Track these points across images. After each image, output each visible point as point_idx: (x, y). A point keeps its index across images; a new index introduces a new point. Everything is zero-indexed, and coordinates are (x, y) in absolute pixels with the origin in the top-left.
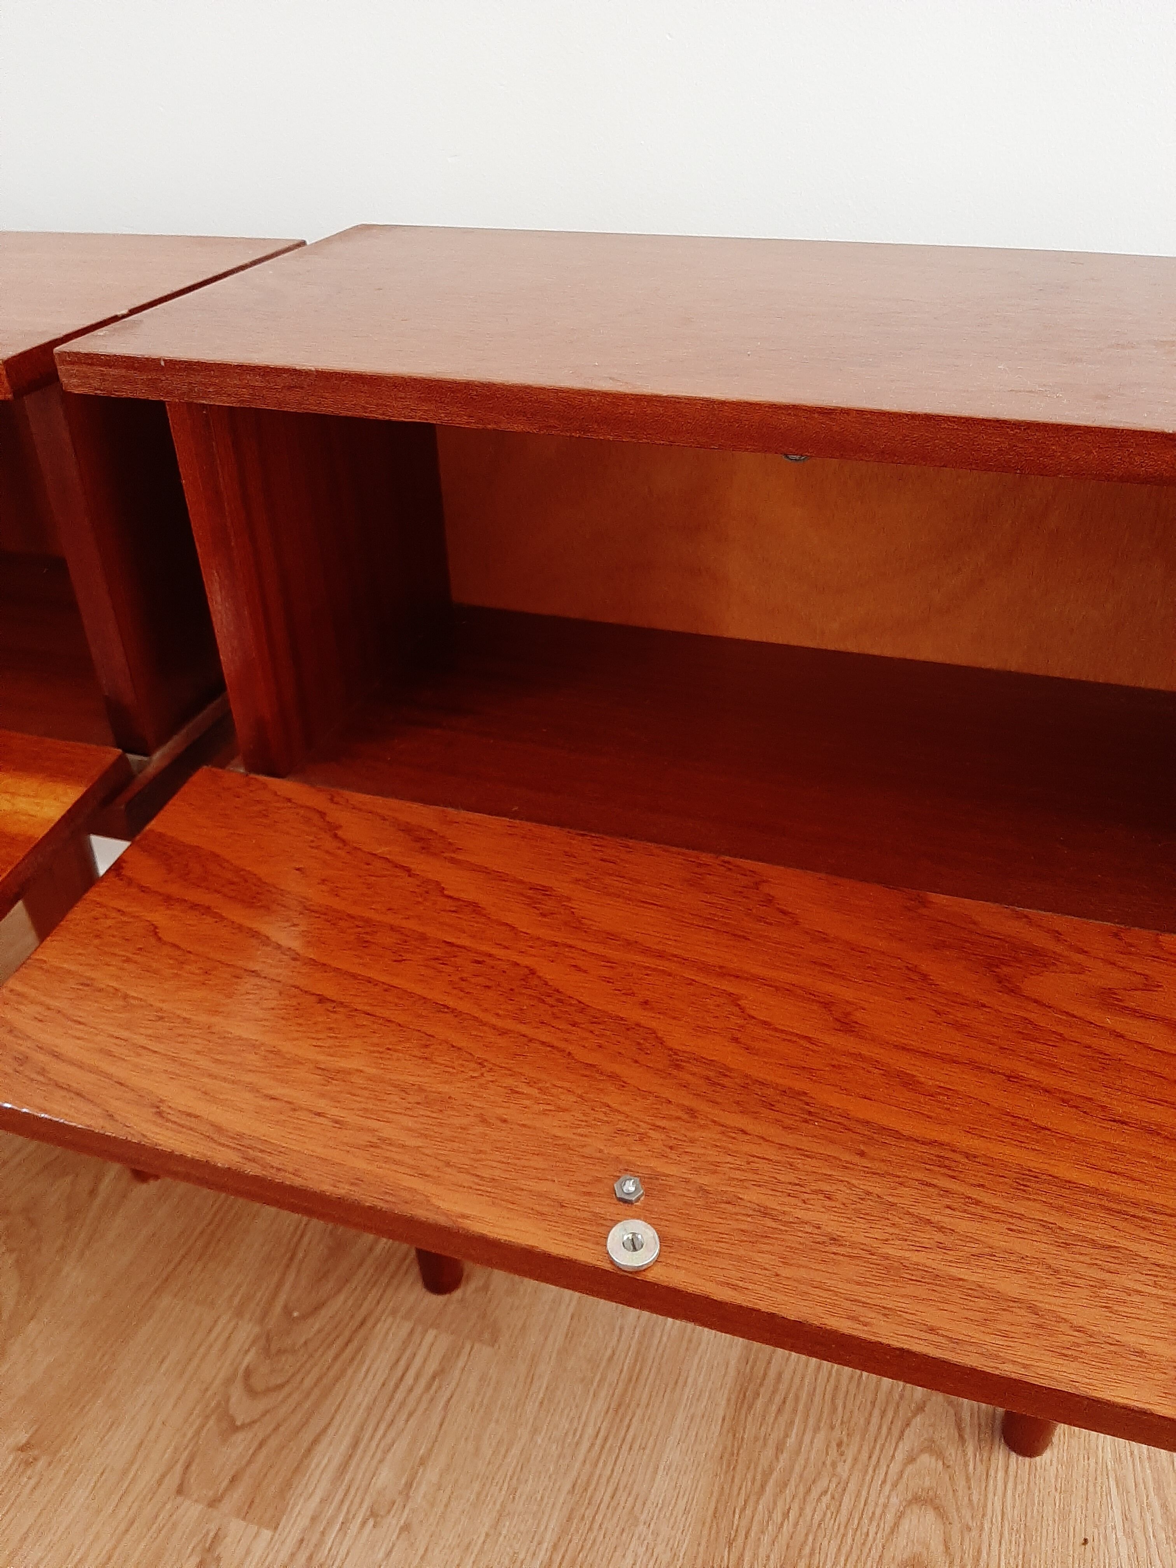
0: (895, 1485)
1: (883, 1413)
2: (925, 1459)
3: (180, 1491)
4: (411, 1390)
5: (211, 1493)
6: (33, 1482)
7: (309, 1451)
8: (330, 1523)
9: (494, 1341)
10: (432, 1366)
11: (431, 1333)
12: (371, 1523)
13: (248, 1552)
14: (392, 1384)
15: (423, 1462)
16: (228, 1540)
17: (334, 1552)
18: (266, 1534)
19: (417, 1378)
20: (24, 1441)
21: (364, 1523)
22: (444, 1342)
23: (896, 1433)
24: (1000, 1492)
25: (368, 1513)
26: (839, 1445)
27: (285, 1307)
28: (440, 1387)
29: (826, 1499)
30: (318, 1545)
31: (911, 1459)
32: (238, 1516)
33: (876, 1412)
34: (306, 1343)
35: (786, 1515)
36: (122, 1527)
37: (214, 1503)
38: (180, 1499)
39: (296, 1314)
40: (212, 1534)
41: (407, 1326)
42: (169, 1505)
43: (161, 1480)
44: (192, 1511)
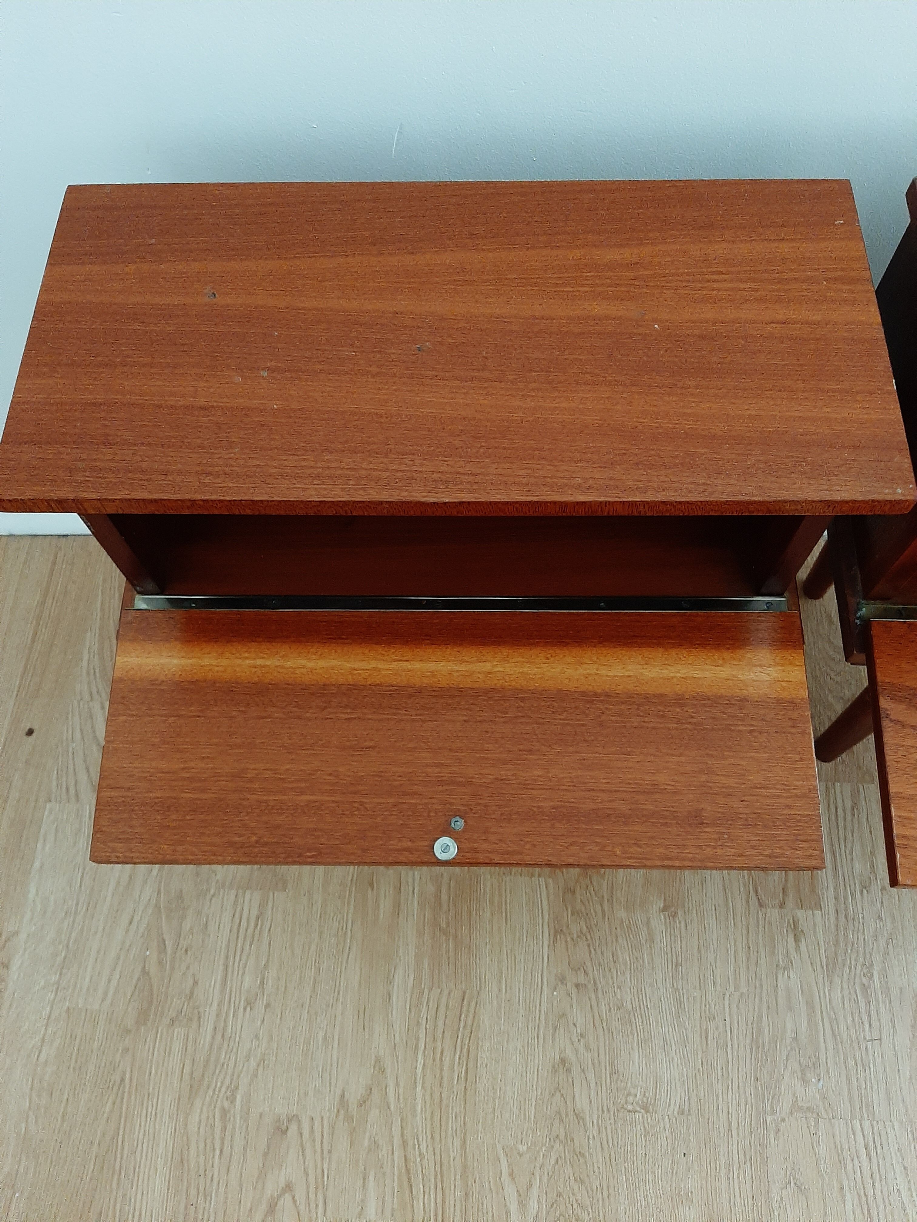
3: (761, 905)
4: (845, 819)
5: (777, 901)
8: (846, 898)
10: (849, 804)
11: (838, 784)
12: (865, 891)
13: (815, 925)
14: (833, 818)
16: (801, 921)
17: (855, 910)
18: (818, 911)
19: (844, 810)
20: (662, 906)
21: (862, 892)
22: (847, 788)
25: (861, 888)
30: (846, 909)
32: (798, 908)
36: (744, 932)
37: (782, 905)
38: (763, 909)
40: (791, 921)
42: (760, 914)
43: (748, 902)
44: (774, 913)
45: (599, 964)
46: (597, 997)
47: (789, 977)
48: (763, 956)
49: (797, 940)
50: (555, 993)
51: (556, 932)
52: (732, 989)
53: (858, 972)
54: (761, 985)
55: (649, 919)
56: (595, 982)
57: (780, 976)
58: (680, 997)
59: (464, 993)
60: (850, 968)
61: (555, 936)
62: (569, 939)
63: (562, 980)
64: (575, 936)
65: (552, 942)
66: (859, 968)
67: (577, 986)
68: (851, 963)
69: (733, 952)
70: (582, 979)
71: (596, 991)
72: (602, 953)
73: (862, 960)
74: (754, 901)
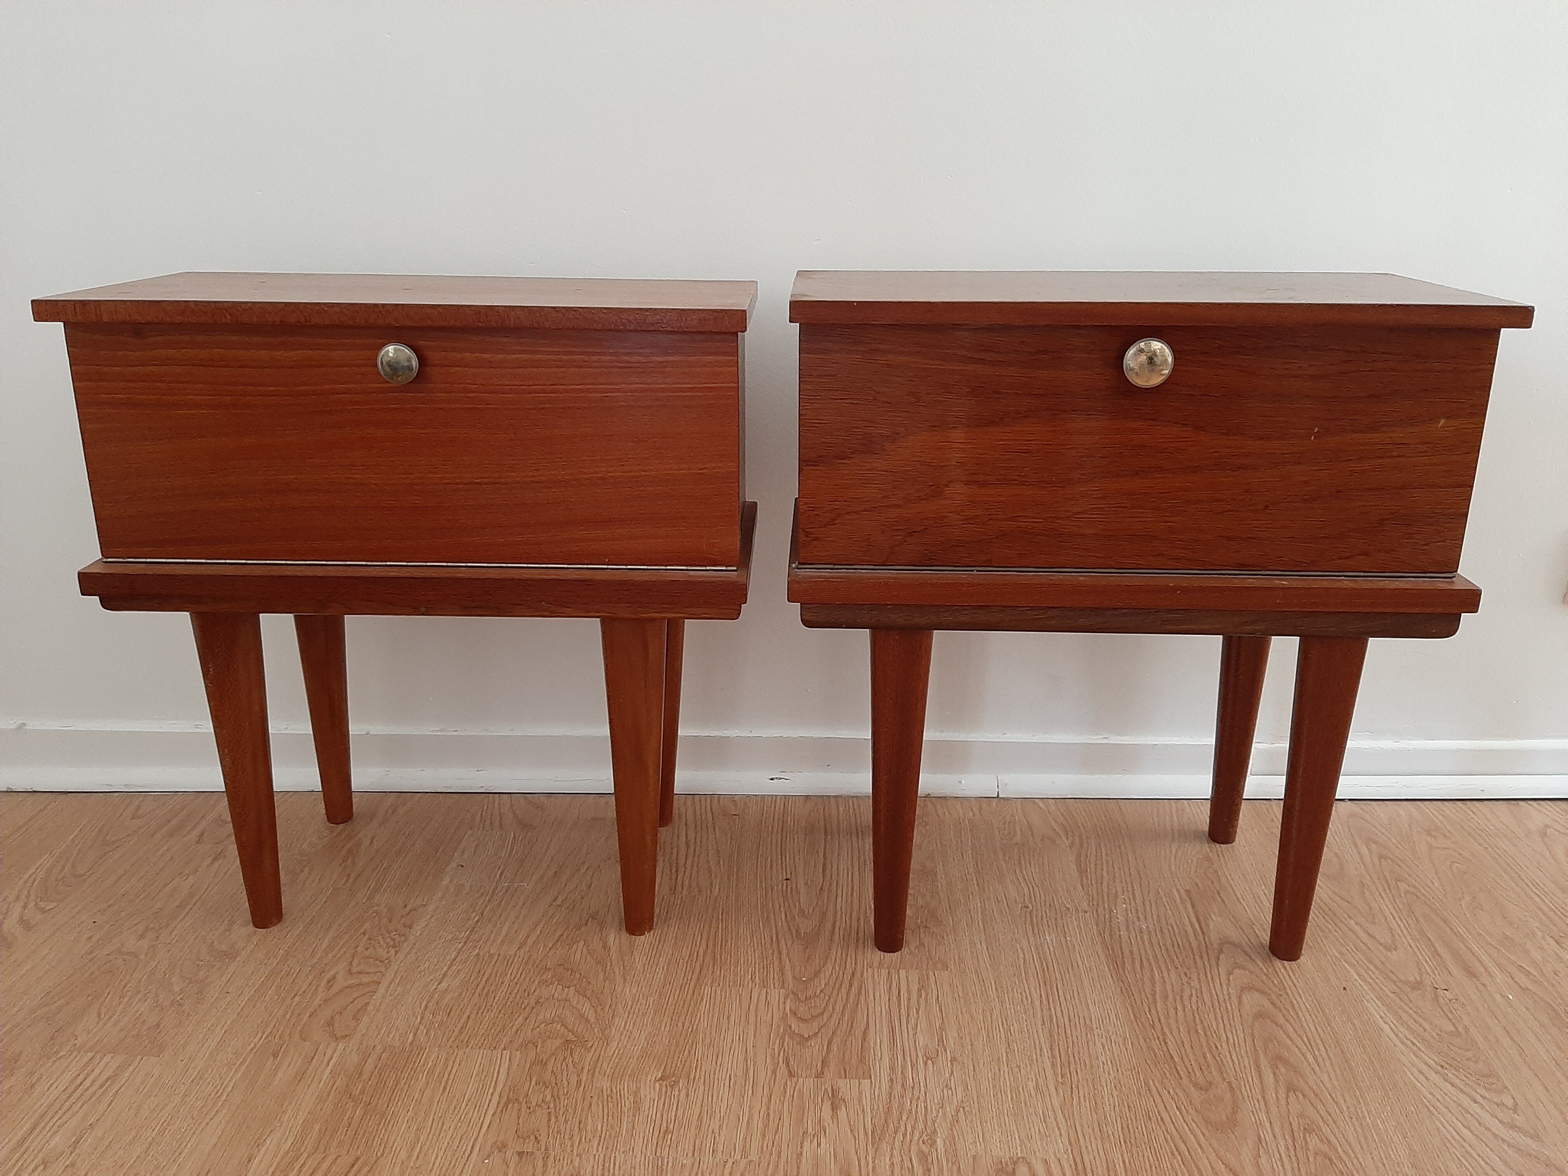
0: (1228, 985)
1: (1201, 957)
2: (1237, 971)
3: (791, 1075)
4: (909, 999)
5: (813, 1072)
6: (683, 1093)
7: (864, 1040)
8: (904, 1068)
9: (946, 967)
10: (915, 987)
11: (903, 973)
12: (929, 1062)
13: (860, 1093)
14: (894, 998)
15: (942, 1028)
16: (842, 1090)
17: (916, 1080)
18: (868, 1081)
19: (909, 992)
20: (660, 1075)
21: (926, 1064)
22: (914, 975)
23: (1214, 963)
24: (1287, 977)
25: (925, 1058)
26: (1186, 974)
27: (794, 977)
28: (927, 995)
29: (1194, 998)
30: (904, 1079)
31: (1229, 973)
32: (840, 1078)
33: (1197, 957)
34: (821, 991)
35: (1176, 1009)
36: (765, 1100)
37: (819, 1075)
38: (794, 1079)
39: (804, 979)
40: (830, 1090)
41: (884, 972)
42: (789, 1083)
43: (774, 1073)
44: (807, 1083)
45: (559, 1132)
46: (545, 1165)
47: (819, 1145)
48: (786, 1125)
49: (834, 1108)
50: (486, 1161)
51: (509, 1101)
52: (738, 1156)
53: (916, 1138)
54: (780, 1153)
55: (638, 1089)
56: (546, 1149)
57: (806, 1144)
58: (662, 1164)
59: (358, 1159)
60: (905, 1135)
61: (506, 1105)
62: (524, 1107)
63: (502, 1147)
64: (534, 1104)
65: (499, 1110)
66: (917, 1134)
67: (520, 1154)
68: (906, 1129)
69: (746, 1120)
70: (529, 1147)
71: (546, 1158)
72: (566, 1121)
73: (921, 1125)
74: (782, 1070)
